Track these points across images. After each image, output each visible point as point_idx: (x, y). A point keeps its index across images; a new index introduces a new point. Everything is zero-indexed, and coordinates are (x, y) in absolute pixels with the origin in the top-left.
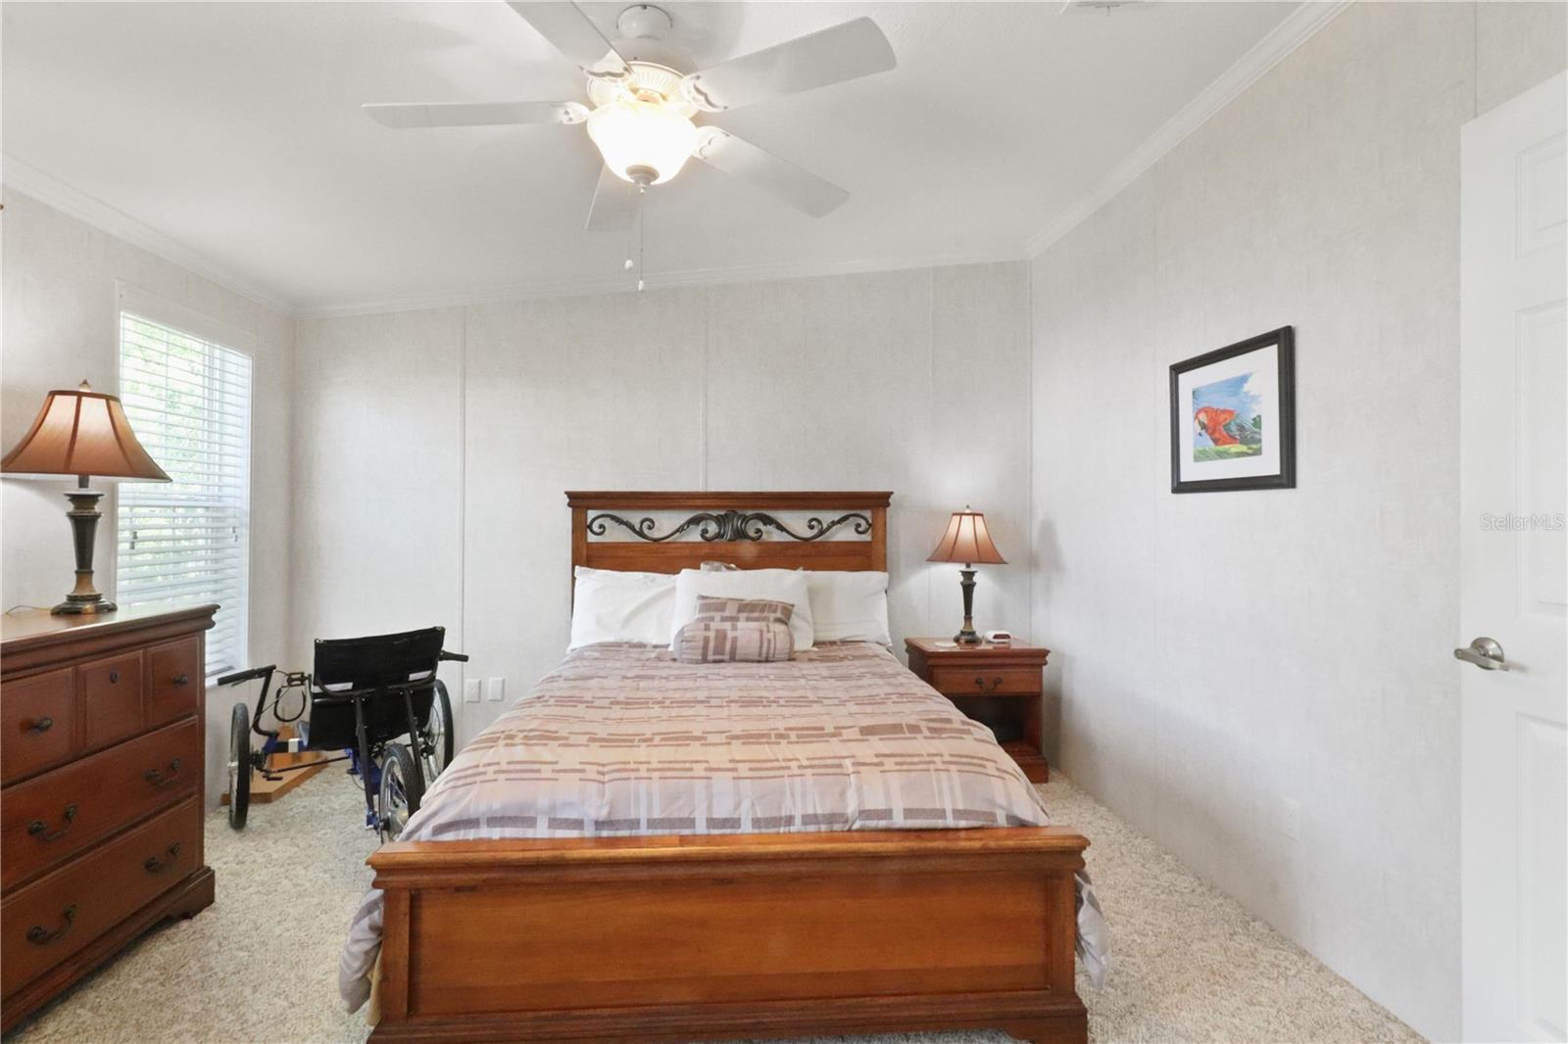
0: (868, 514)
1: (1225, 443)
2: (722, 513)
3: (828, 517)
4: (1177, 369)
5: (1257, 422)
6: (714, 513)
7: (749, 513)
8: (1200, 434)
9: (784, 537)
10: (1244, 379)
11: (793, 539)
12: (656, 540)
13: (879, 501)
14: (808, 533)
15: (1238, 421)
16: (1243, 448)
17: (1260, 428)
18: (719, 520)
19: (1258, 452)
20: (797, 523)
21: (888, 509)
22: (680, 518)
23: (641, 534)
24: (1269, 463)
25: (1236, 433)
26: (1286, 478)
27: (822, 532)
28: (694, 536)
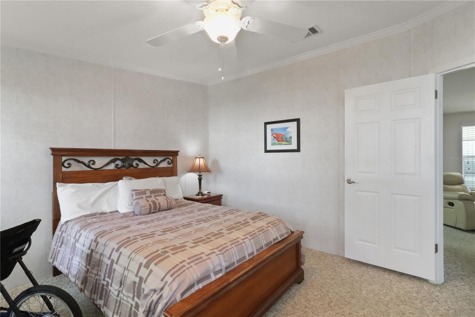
0: (171, 158)
1: (281, 142)
2: (124, 157)
3: (159, 159)
4: (266, 124)
5: (291, 138)
6: (121, 158)
7: (134, 158)
8: (273, 139)
9: (146, 166)
10: (287, 128)
11: (149, 167)
12: (96, 169)
13: (175, 154)
14: (153, 165)
15: (285, 137)
16: (287, 143)
17: (291, 139)
18: (122, 160)
19: (291, 144)
20: (149, 161)
21: (177, 156)
22: (107, 160)
23: (89, 166)
24: (294, 146)
25: (285, 140)
26: (298, 150)
27: (158, 164)
28: (112, 167)
